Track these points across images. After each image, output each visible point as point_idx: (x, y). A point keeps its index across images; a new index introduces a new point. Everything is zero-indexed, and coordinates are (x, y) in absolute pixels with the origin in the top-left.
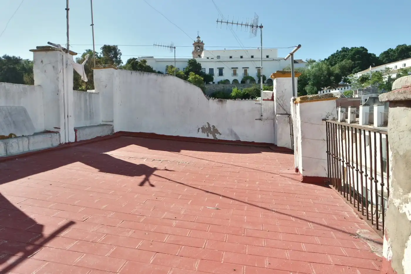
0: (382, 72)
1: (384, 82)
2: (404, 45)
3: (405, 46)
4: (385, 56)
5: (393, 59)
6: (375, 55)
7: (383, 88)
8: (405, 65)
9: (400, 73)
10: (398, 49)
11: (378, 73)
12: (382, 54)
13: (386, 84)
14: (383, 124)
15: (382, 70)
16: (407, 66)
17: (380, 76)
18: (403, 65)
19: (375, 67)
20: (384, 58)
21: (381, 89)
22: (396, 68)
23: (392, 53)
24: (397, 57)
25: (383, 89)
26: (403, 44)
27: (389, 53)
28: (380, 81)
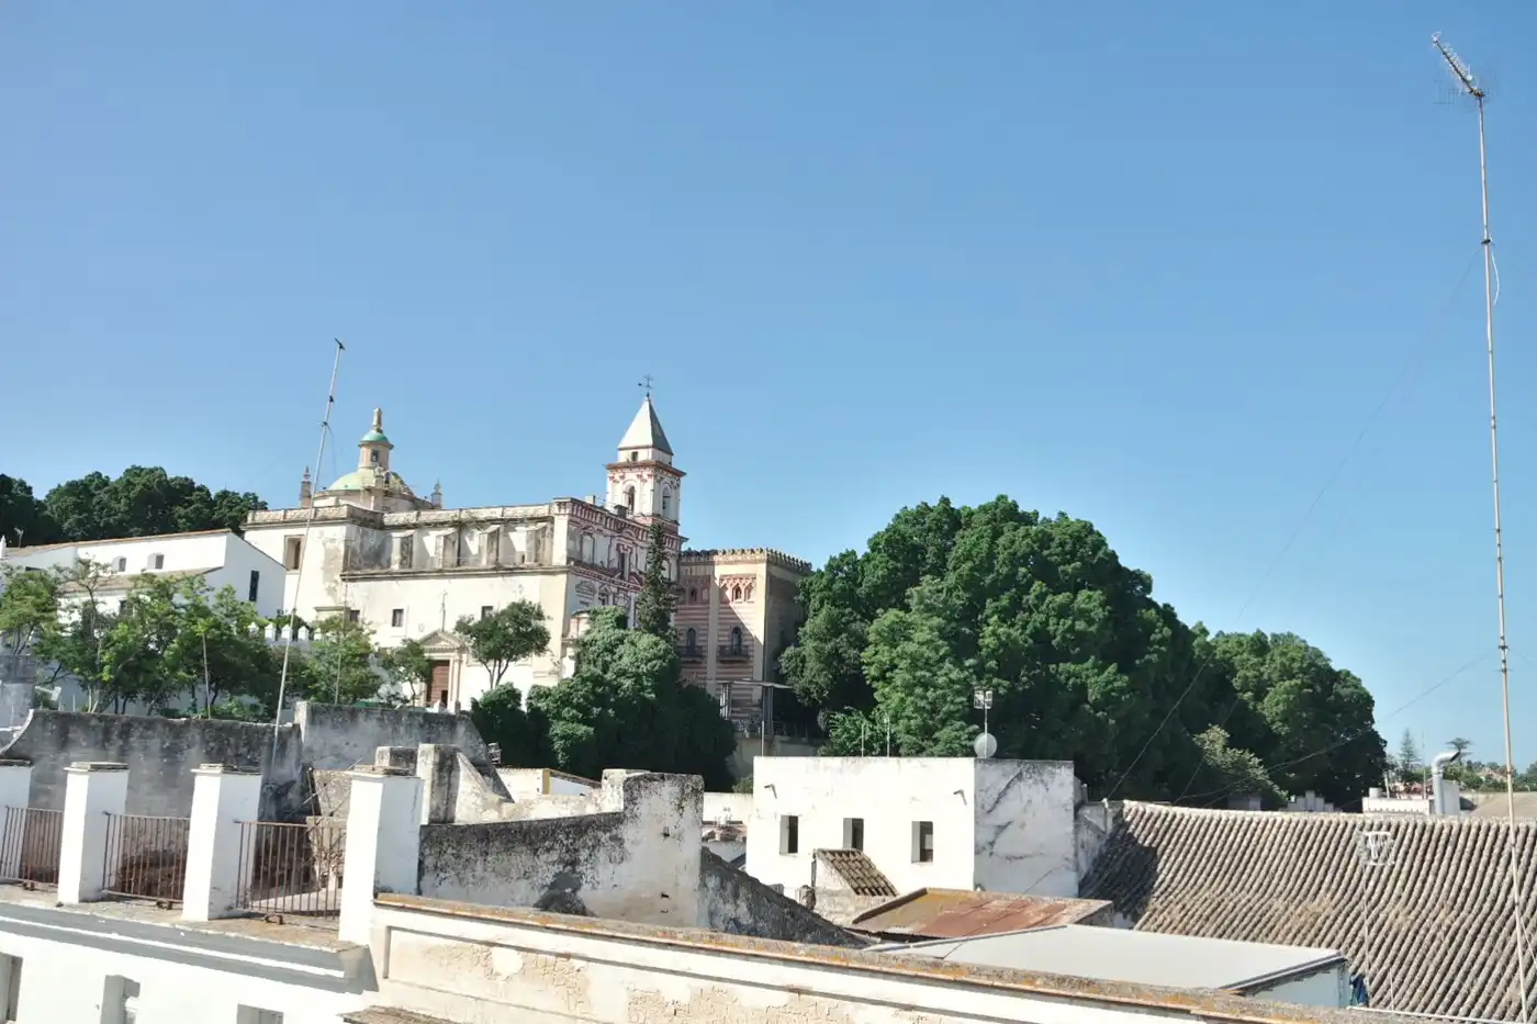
0: (61, 576)
1: (62, 628)
2: (157, 469)
3: (160, 476)
4: (75, 504)
5: (107, 524)
6: (29, 490)
7: (57, 657)
8: (159, 560)
9: (141, 596)
10: (129, 483)
11: (42, 579)
12: (58, 492)
13: (74, 637)
14: (113, 884)
15: (59, 570)
16: (170, 567)
17: (46, 593)
18: (150, 557)
19: (23, 546)
20: (65, 513)
21: (46, 661)
22: (122, 568)
23: (103, 495)
24: (121, 522)
25: (55, 664)
26: (151, 466)
27: (93, 495)
28: (44, 619)
